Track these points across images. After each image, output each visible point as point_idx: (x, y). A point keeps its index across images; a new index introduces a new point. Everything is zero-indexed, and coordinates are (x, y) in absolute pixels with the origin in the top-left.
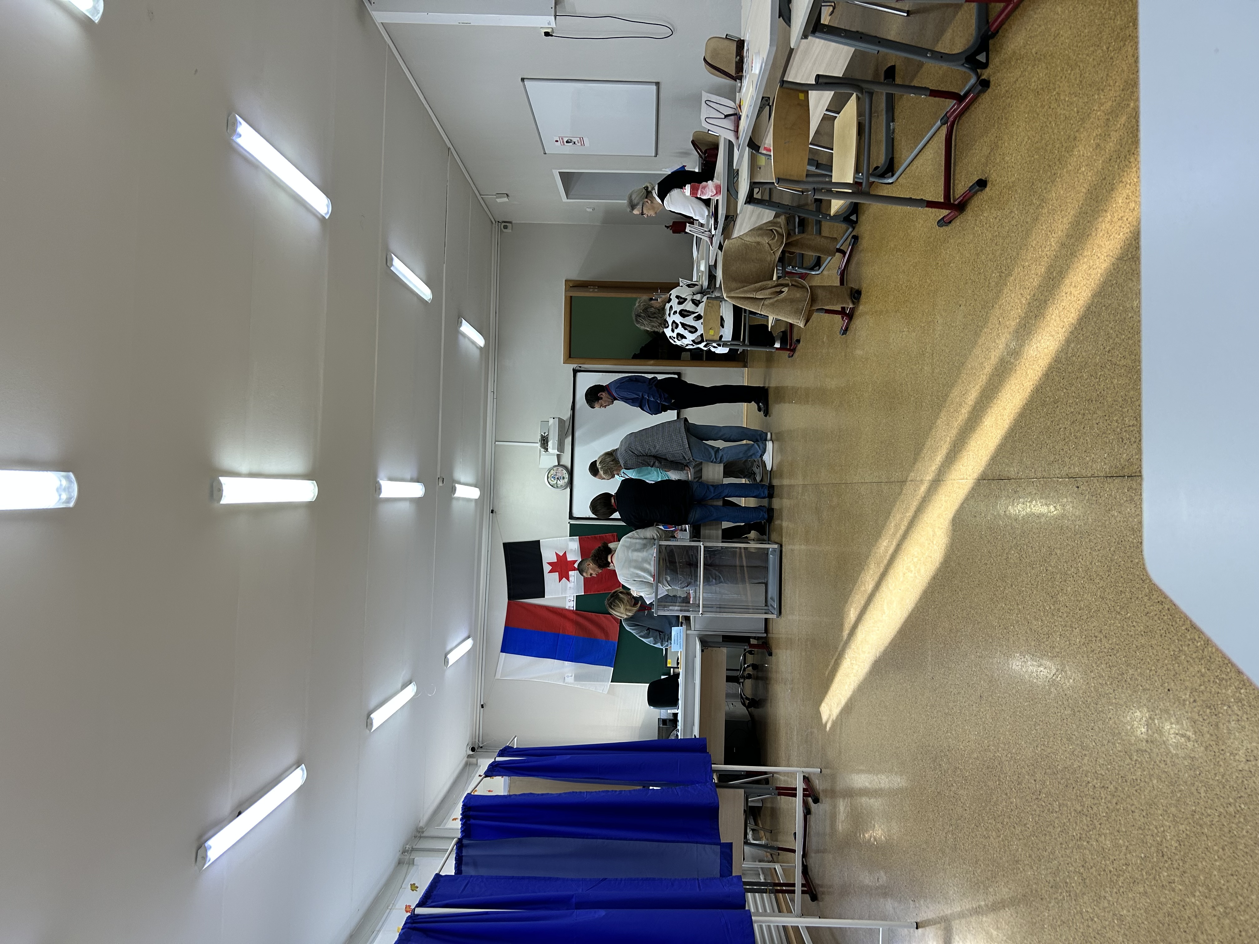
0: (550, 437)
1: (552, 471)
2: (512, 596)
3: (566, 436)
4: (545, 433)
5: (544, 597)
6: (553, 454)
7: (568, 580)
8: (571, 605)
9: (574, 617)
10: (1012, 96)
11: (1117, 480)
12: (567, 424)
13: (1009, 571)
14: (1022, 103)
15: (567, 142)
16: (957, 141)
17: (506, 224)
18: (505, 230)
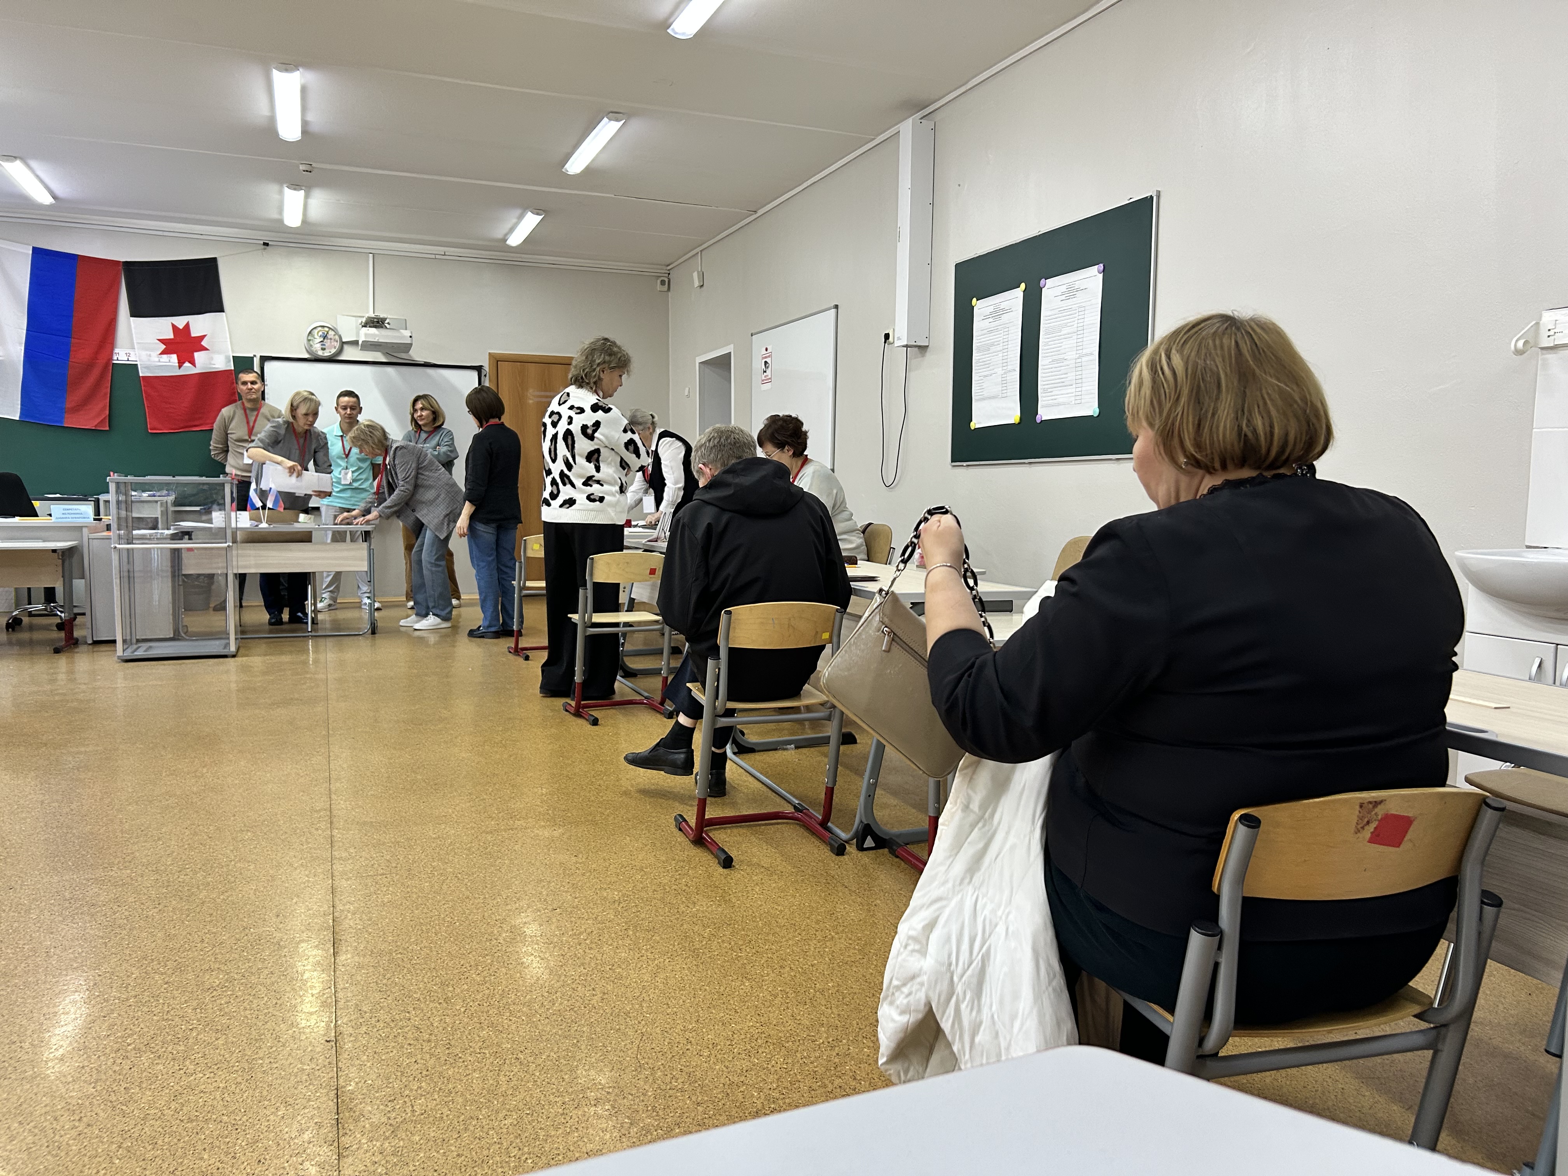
0: (382, 332)
1: (333, 333)
2: (130, 267)
3: (387, 354)
4: (388, 323)
5: (132, 316)
6: (358, 334)
7: (163, 353)
8: (121, 355)
9: (101, 362)
10: (829, 883)
11: (332, 1104)
12: (403, 356)
13: (191, 976)
14: (820, 896)
15: (766, 363)
16: (776, 826)
17: (667, 283)
18: (659, 281)
